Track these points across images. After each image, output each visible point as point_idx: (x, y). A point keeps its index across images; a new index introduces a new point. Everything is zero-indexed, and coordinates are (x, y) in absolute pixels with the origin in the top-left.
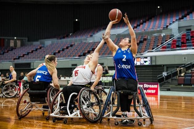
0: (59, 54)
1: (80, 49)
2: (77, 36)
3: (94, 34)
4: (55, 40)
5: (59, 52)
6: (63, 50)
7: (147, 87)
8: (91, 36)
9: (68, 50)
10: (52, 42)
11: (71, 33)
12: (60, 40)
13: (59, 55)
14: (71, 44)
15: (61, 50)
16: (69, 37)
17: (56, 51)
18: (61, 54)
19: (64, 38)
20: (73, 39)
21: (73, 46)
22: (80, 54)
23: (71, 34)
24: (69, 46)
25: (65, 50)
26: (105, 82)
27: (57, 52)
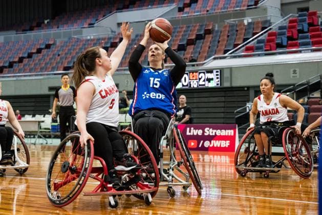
0: (21, 65)
1: (66, 54)
2: (60, 26)
3: (97, 20)
4: (12, 35)
5: (21, 60)
6: (30, 56)
7: (211, 134)
8: (91, 25)
9: (40, 56)
10: (5, 39)
11: (47, 19)
12: (22, 35)
13: (22, 67)
14: (47, 43)
15: (26, 55)
16: (43, 29)
17: (14, 58)
18: (24, 65)
19: (31, 29)
20: (53, 31)
21: (52, 46)
22: (66, 65)
23: (46, 22)
24: (43, 47)
25: (35, 56)
26: (122, 124)
27: (17, 60)
